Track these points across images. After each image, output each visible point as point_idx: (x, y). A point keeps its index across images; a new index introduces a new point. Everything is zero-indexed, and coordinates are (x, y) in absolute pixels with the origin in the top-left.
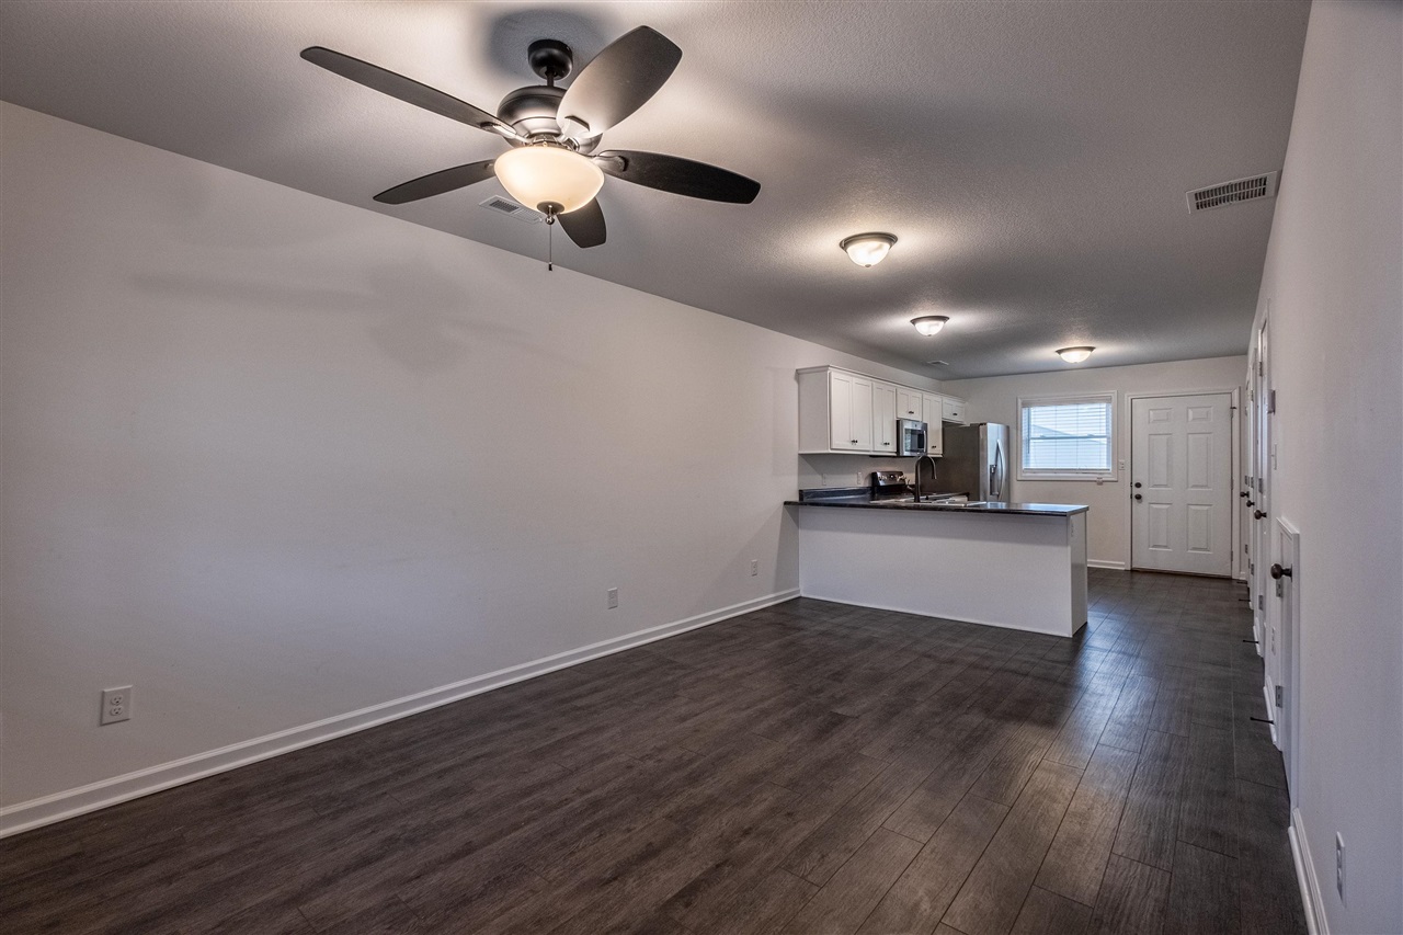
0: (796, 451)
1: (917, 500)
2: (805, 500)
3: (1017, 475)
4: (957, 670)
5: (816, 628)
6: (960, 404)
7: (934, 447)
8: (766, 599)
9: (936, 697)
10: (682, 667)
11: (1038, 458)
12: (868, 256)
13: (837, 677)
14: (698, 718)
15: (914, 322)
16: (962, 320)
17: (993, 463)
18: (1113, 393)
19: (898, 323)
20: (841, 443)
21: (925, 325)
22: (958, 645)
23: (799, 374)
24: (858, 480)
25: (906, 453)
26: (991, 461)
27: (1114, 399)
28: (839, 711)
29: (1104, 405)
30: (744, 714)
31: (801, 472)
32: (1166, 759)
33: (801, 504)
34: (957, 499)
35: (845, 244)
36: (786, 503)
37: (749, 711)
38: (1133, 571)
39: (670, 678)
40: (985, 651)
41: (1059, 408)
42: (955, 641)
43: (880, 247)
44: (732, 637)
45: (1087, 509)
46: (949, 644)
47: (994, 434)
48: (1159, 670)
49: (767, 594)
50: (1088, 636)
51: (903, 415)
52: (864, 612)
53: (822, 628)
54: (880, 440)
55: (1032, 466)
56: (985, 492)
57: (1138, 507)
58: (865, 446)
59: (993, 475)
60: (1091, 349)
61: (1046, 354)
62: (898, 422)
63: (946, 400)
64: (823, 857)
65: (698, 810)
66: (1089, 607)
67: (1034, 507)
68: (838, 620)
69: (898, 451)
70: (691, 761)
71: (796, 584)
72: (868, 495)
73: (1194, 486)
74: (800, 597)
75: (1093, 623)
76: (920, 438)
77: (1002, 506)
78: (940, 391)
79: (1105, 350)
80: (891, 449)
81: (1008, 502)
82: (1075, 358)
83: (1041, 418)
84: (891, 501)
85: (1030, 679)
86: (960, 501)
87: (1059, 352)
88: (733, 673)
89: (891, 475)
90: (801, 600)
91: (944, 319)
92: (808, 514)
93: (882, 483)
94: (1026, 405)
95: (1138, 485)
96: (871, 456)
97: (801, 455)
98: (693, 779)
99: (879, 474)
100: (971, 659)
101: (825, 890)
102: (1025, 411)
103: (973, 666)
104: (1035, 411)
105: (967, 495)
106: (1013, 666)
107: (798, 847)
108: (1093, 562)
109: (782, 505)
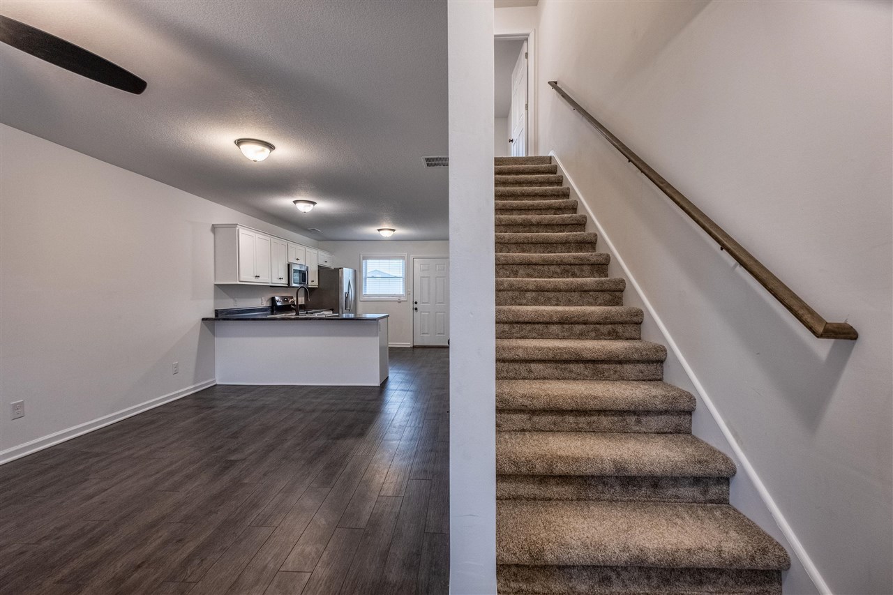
0: (211, 281)
1: (297, 314)
2: (220, 316)
3: (360, 298)
4: (315, 415)
5: (225, 405)
6: (329, 256)
7: (313, 281)
8: (187, 389)
9: (300, 434)
10: (97, 455)
11: (372, 288)
12: (254, 155)
13: (235, 436)
14: (106, 492)
15: (295, 202)
16: (324, 206)
17: (347, 291)
18: (405, 255)
19: (285, 202)
20: (247, 277)
21: (303, 205)
22: (319, 400)
23: (214, 228)
24: (262, 302)
25: (294, 285)
26: (345, 290)
27: (406, 258)
28: (233, 458)
29: (401, 261)
30: (153, 478)
31: (216, 297)
32: (411, 440)
33: (217, 320)
34: (326, 313)
35: (239, 142)
36: (203, 319)
37: (158, 476)
38: (414, 347)
39: (81, 467)
40: (333, 401)
41: (381, 261)
42: (317, 398)
43: (263, 150)
44: (152, 422)
45: (388, 316)
46: (314, 401)
47: (347, 275)
48: (417, 396)
49: (188, 386)
50: (388, 383)
51: (292, 260)
52: (261, 389)
53: (229, 404)
54: (277, 276)
55: (368, 293)
56: (342, 309)
57: (417, 314)
58: (265, 279)
59: (346, 298)
60: (394, 230)
61: (372, 230)
62: (289, 265)
63: (321, 253)
64: (202, 560)
65: (95, 564)
66: (390, 368)
67: (369, 316)
68: (243, 397)
69: (289, 284)
70: (94, 529)
71: (213, 376)
72: (269, 312)
73: (438, 303)
74: (216, 385)
75: (391, 376)
76: (304, 275)
77: (352, 316)
78: (318, 247)
79: (401, 232)
80: (284, 282)
81: (355, 313)
82: (386, 234)
83: (372, 266)
84: (283, 315)
85: (355, 412)
86: (328, 314)
87: (379, 230)
88: (148, 450)
89: (285, 299)
90: (217, 387)
91: (314, 203)
92: (223, 326)
93: (279, 304)
94: (365, 258)
95: (416, 303)
96: (271, 286)
97: (217, 286)
98: (93, 542)
99: (277, 298)
100: (325, 407)
101: (200, 583)
102: (364, 262)
103: (325, 411)
104: (369, 262)
105: (332, 310)
106: (347, 407)
107: (183, 562)
108: (391, 344)
109: (201, 321)
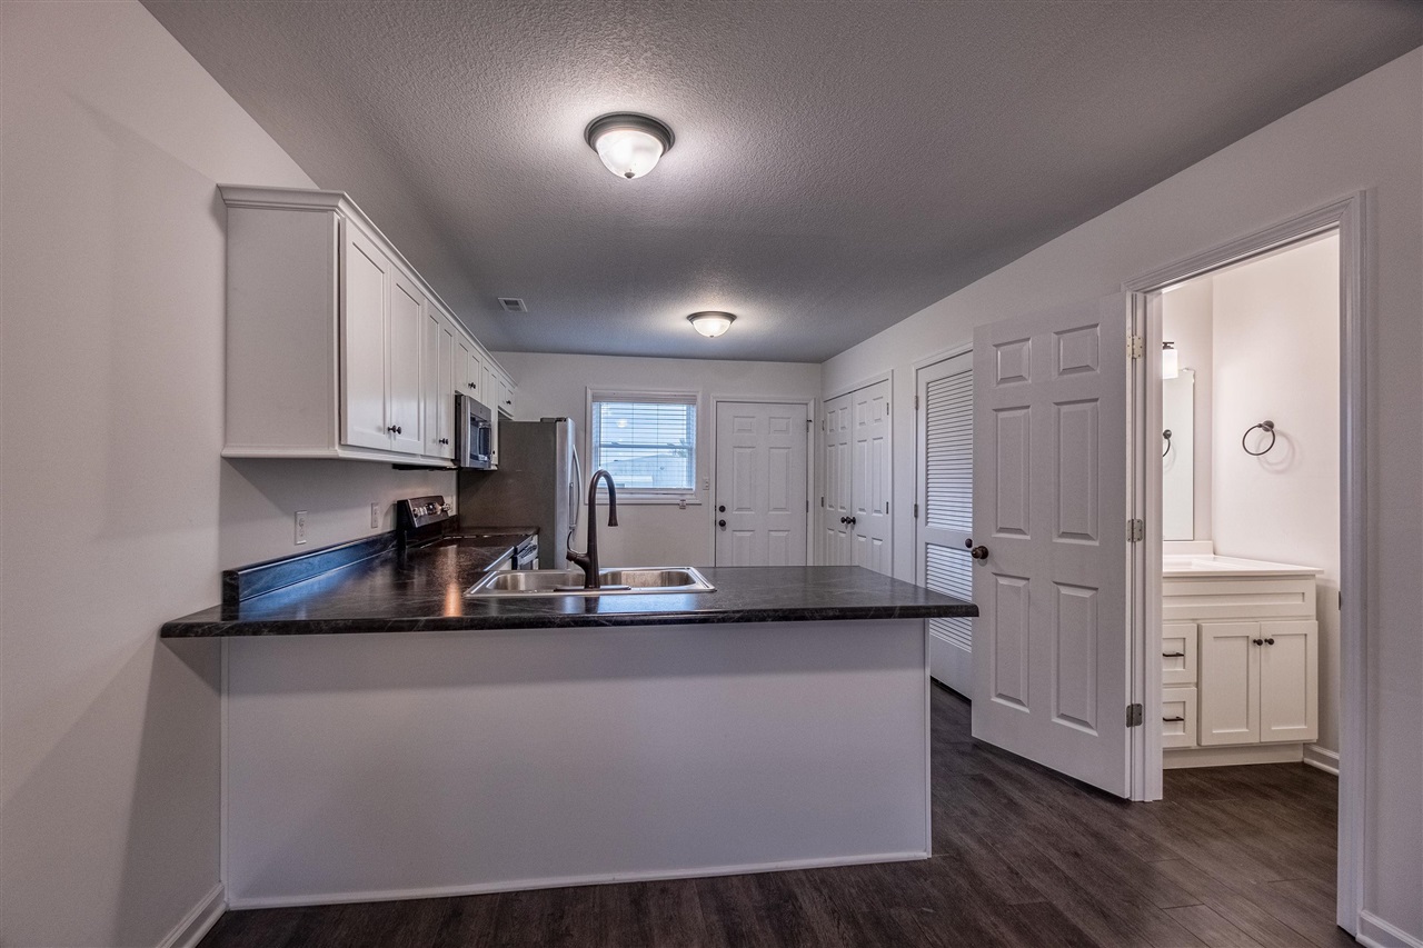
6: (511, 389)
7: (494, 453)
18: (697, 392)
23: (227, 204)
27: (701, 401)
29: (685, 407)
31: (229, 516)
33: (228, 632)
36: (169, 631)
47: (571, 437)
51: (462, 387)
54: (435, 434)
58: (411, 444)
60: (732, 317)
61: (673, 319)
62: (457, 401)
63: (501, 377)
69: (457, 457)
73: (776, 509)
76: (484, 435)
79: (747, 322)
80: (449, 453)
87: (691, 317)
93: (416, 522)
95: (722, 509)
99: (415, 505)
102: (595, 406)
109: (154, 638)
